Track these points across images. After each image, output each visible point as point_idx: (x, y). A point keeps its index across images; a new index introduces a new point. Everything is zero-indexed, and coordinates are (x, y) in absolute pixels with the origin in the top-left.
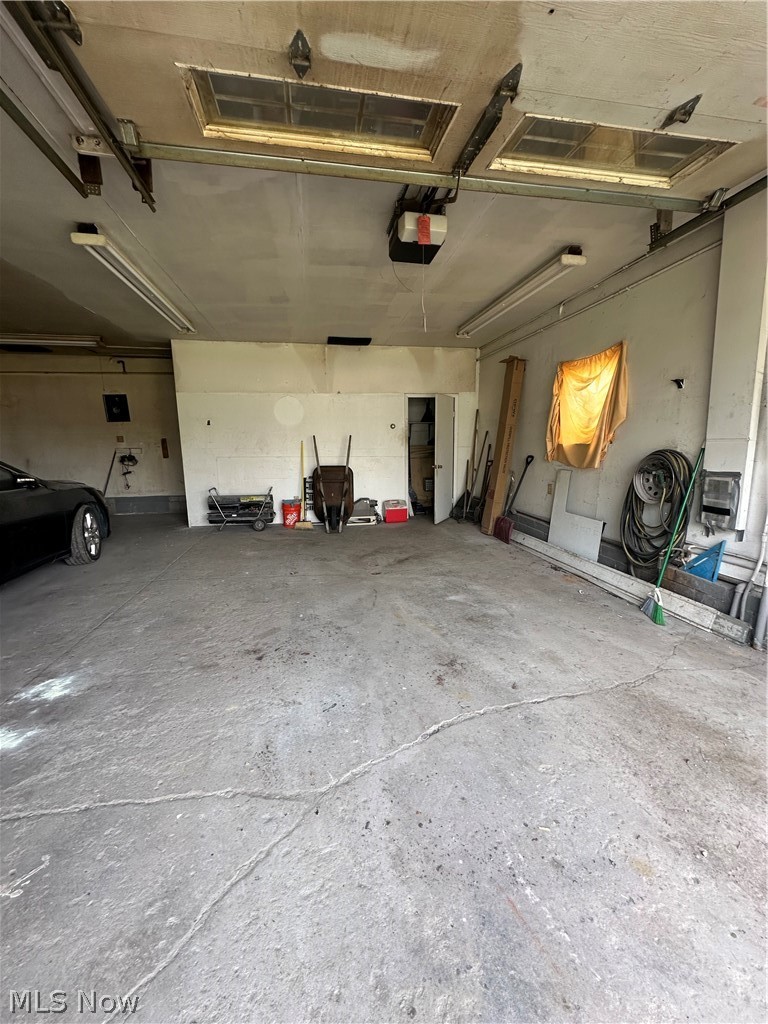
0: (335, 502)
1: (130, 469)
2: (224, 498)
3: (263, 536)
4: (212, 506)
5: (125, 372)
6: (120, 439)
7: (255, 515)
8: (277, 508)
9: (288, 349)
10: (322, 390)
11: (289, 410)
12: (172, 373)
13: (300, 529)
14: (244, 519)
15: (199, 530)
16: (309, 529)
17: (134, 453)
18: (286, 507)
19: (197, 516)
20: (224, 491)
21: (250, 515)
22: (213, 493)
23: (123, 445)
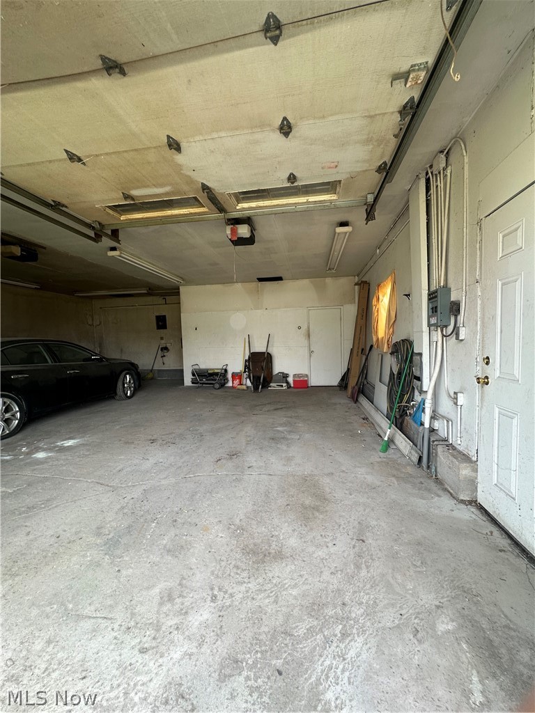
0: (258, 374)
1: (165, 354)
2: (200, 370)
3: (219, 392)
4: (193, 375)
5: (166, 304)
6: (162, 338)
7: (215, 380)
8: (229, 376)
9: (239, 286)
10: (257, 308)
11: (238, 320)
12: (180, 303)
13: (239, 389)
14: (209, 382)
15: (189, 388)
16: (244, 390)
17: (168, 345)
18: (234, 375)
19: (188, 380)
20: (203, 366)
21: (212, 380)
22: (196, 367)
23: (163, 342)
